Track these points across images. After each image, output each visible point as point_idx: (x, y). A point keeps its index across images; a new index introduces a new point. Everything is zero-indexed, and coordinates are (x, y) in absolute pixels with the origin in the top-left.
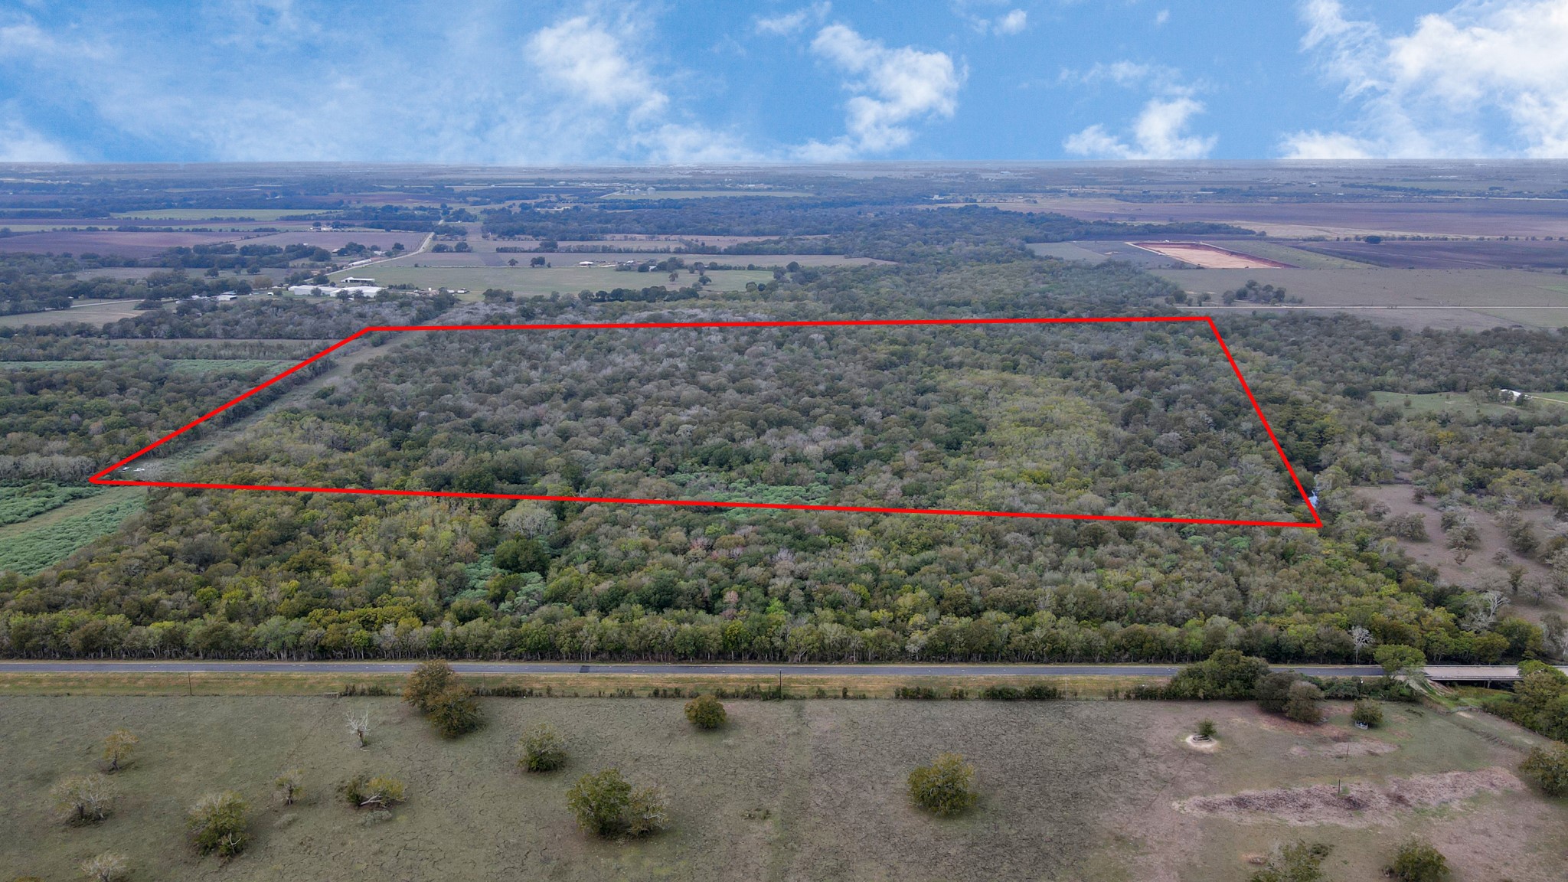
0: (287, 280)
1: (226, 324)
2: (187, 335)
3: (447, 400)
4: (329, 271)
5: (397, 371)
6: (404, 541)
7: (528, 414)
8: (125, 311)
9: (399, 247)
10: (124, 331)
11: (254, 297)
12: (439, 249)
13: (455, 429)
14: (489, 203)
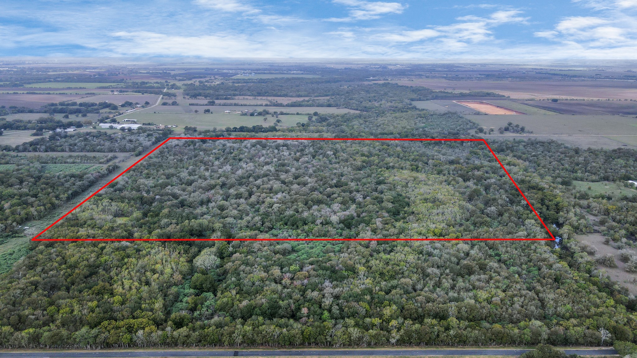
0: (99, 120)
1: (71, 145)
2: (53, 150)
3: (169, 189)
4: (117, 115)
5: (146, 171)
6: (148, 274)
7: (204, 197)
8: (26, 137)
9: (147, 103)
10: (25, 148)
11: (83, 130)
12: (164, 104)
13: (173, 206)
14: (185, 80)
